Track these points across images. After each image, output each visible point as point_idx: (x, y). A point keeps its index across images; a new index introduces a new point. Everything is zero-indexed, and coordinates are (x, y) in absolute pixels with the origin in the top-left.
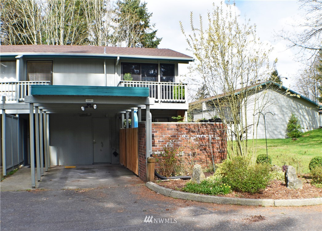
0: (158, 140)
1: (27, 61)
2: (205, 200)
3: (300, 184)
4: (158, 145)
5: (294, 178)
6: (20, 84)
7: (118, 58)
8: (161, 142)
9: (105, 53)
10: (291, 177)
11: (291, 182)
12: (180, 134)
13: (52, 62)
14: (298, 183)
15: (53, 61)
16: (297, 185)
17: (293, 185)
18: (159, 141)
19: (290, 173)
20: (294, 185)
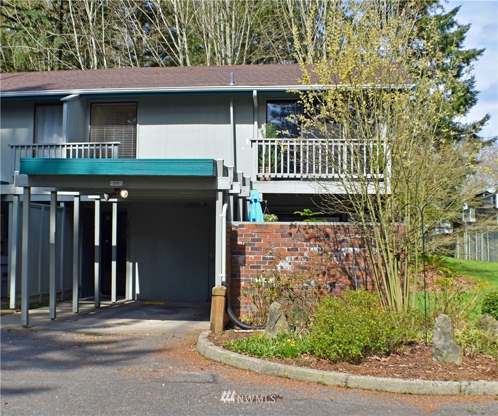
0: (262, 256)
1: (91, 104)
2: (240, 365)
3: (455, 353)
4: (262, 265)
5: (446, 341)
6: (68, 148)
7: (255, 93)
8: (267, 259)
9: (232, 84)
10: (440, 338)
11: (437, 347)
12: (307, 244)
13: (136, 104)
14: (450, 350)
15: (137, 102)
16: (450, 355)
17: (441, 355)
18: (264, 258)
19: (439, 329)
20: (444, 355)
